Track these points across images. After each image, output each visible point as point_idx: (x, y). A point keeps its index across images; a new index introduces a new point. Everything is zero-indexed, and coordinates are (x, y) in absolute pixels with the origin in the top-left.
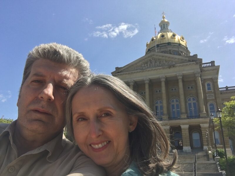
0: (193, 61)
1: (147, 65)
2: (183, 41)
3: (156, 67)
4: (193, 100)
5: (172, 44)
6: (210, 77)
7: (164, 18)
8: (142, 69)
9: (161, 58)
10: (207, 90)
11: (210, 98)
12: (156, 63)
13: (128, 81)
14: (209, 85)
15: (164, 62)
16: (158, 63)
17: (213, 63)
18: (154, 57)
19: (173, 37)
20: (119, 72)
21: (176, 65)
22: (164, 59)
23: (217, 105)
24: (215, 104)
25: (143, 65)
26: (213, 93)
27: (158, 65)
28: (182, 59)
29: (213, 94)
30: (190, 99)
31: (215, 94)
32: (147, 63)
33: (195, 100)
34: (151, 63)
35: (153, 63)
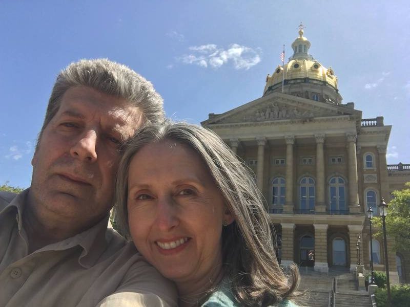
0: (345, 114)
1: (265, 115)
2: (332, 78)
4: (340, 182)
5: (311, 81)
6: (373, 144)
7: (301, 34)
8: (255, 121)
10: (365, 168)
11: (370, 182)
13: (229, 139)
14: (369, 158)
15: (295, 111)
16: (284, 112)
17: (380, 119)
18: (279, 100)
19: (314, 69)
21: (315, 118)
22: (294, 107)
23: (380, 194)
24: (378, 192)
25: (258, 114)
26: (375, 173)
27: (284, 116)
28: (327, 110)
29: (375, 175)
30: (335, 179)
31: (379, 175)
32: (264, 111)
33: (343, 183)
34: (272, 111)
35: (276, 112)
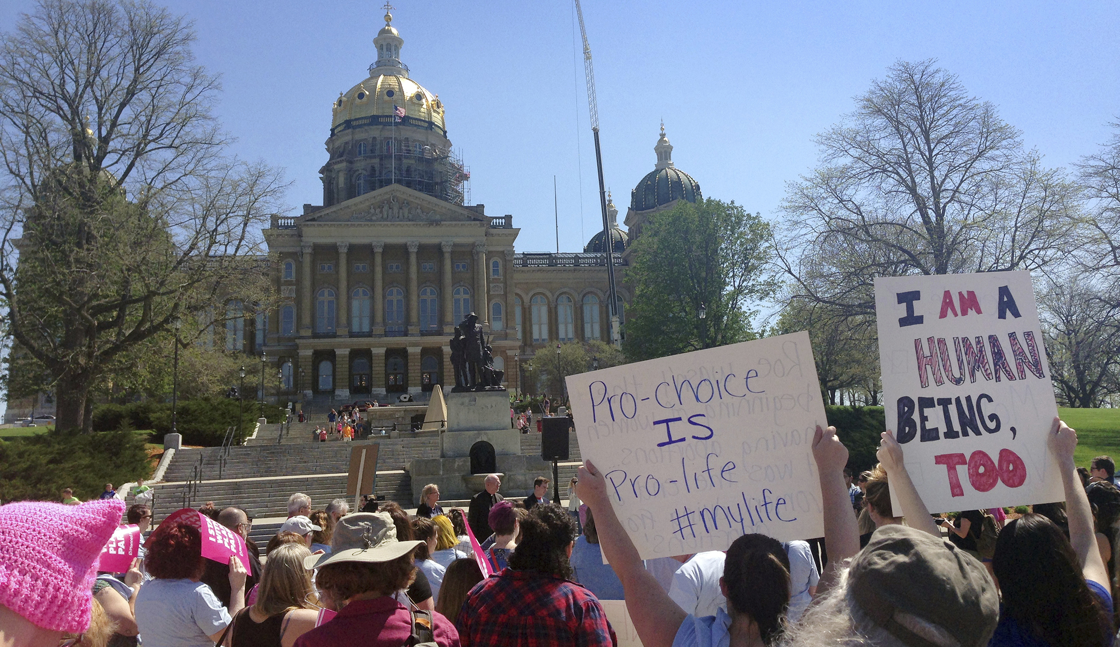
0: (475, 220)
1: (381, 212)
2: (439, 113)
3: (401, 221)
4: (464, 293)
6: (500, 249)
7: (388, 19)
8: (371, 220)
9: (412, 200)
10: (492, 277)
11: (496, 293)
12: (401, 211)
13: (336, 243)
14: (496, 264)
15: (419, 211)
16: (406, 211)
17: (508, 218)
18: (398, 194)
20: (313, 220)
21: (442, 223)
22: (418, 204)
23: (506, 307)
24: (504, 304)
25: (372, 211)
26: (502, 282)
27: (406, 216)
28: (455, 212)
29: (502, 285)
30: (459, 289)
31: (505, 283)
32: (381, 207)
33: (468, 294)
34: (390, 208)
35: (396, 210)
